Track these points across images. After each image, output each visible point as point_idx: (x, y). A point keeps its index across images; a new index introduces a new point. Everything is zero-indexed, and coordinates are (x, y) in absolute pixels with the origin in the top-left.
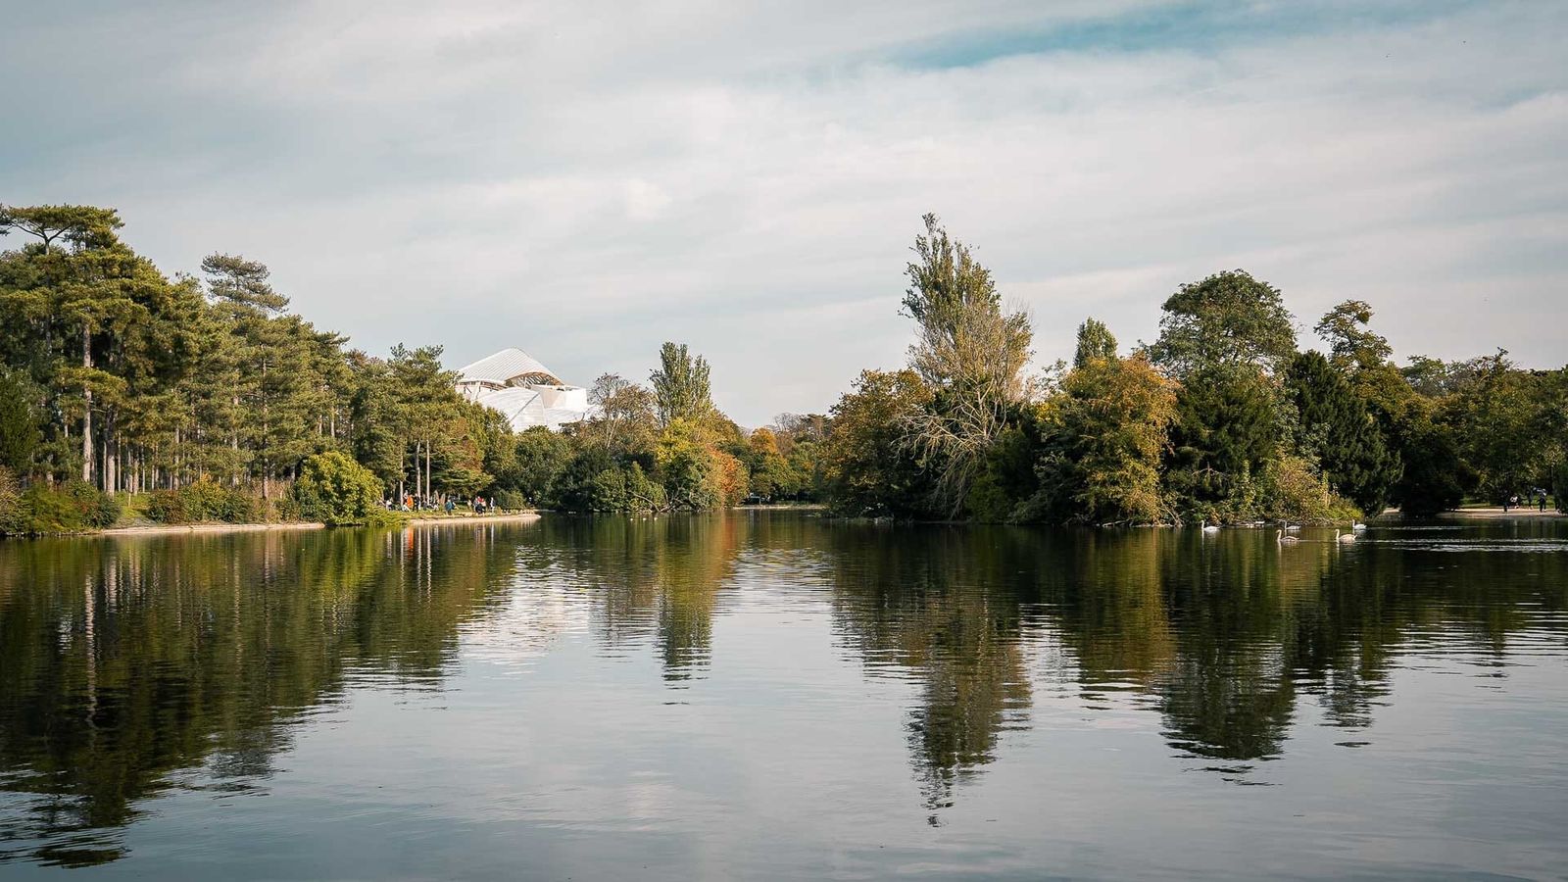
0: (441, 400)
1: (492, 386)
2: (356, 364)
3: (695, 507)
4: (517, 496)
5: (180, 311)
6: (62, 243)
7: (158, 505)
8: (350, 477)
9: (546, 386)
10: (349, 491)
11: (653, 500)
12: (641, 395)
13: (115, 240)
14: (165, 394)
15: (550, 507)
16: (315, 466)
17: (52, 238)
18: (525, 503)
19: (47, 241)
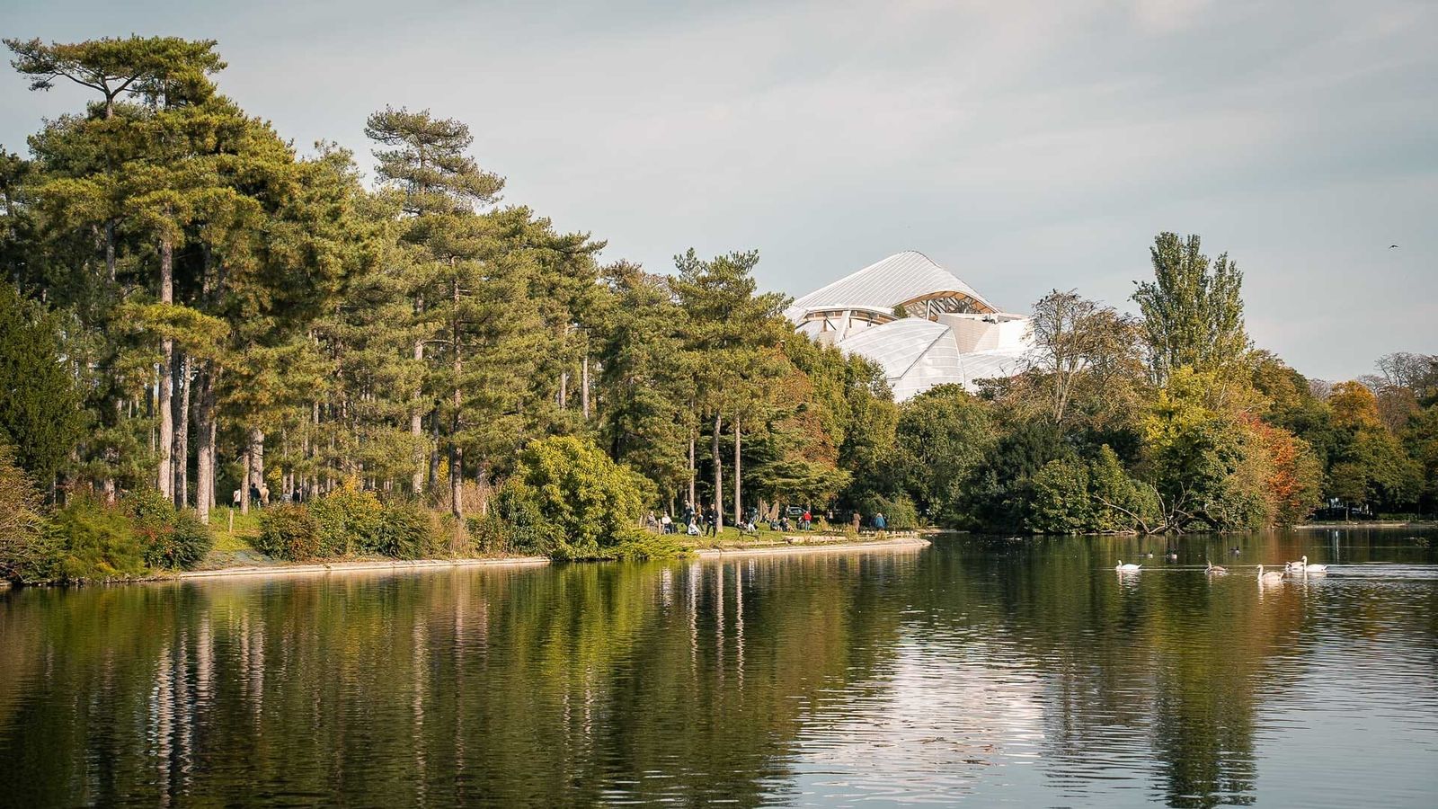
0: (756, 344)
1: (870, 317)
2: (625, 285)
3: (1216, 524)
4: (903, 506)
5: (313, 207)
6: (129, 97)
7: (274, 529)
8: (592, 478)
9: (963, 316)
10: (590, 502)
11: (1138, 512)
12: (1118, 327)
13: (210, 92)
14: (292, 344)
15: (960, 526)
16: (532, 460)
17: (117, 91)
18: (918, 518)
19: (110, 97)
